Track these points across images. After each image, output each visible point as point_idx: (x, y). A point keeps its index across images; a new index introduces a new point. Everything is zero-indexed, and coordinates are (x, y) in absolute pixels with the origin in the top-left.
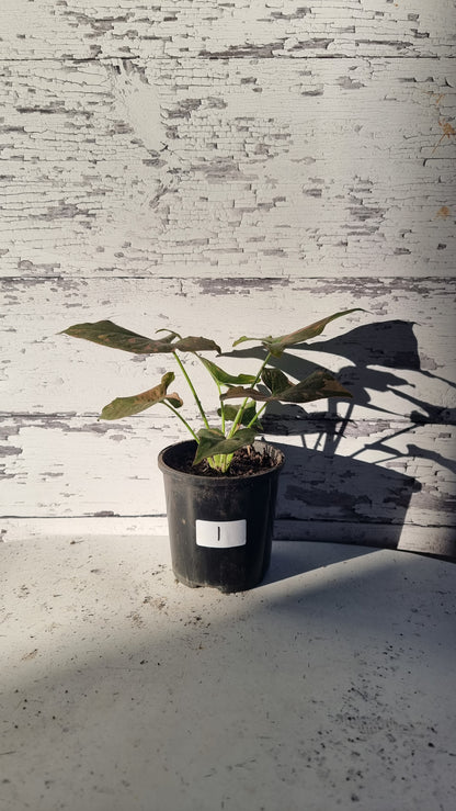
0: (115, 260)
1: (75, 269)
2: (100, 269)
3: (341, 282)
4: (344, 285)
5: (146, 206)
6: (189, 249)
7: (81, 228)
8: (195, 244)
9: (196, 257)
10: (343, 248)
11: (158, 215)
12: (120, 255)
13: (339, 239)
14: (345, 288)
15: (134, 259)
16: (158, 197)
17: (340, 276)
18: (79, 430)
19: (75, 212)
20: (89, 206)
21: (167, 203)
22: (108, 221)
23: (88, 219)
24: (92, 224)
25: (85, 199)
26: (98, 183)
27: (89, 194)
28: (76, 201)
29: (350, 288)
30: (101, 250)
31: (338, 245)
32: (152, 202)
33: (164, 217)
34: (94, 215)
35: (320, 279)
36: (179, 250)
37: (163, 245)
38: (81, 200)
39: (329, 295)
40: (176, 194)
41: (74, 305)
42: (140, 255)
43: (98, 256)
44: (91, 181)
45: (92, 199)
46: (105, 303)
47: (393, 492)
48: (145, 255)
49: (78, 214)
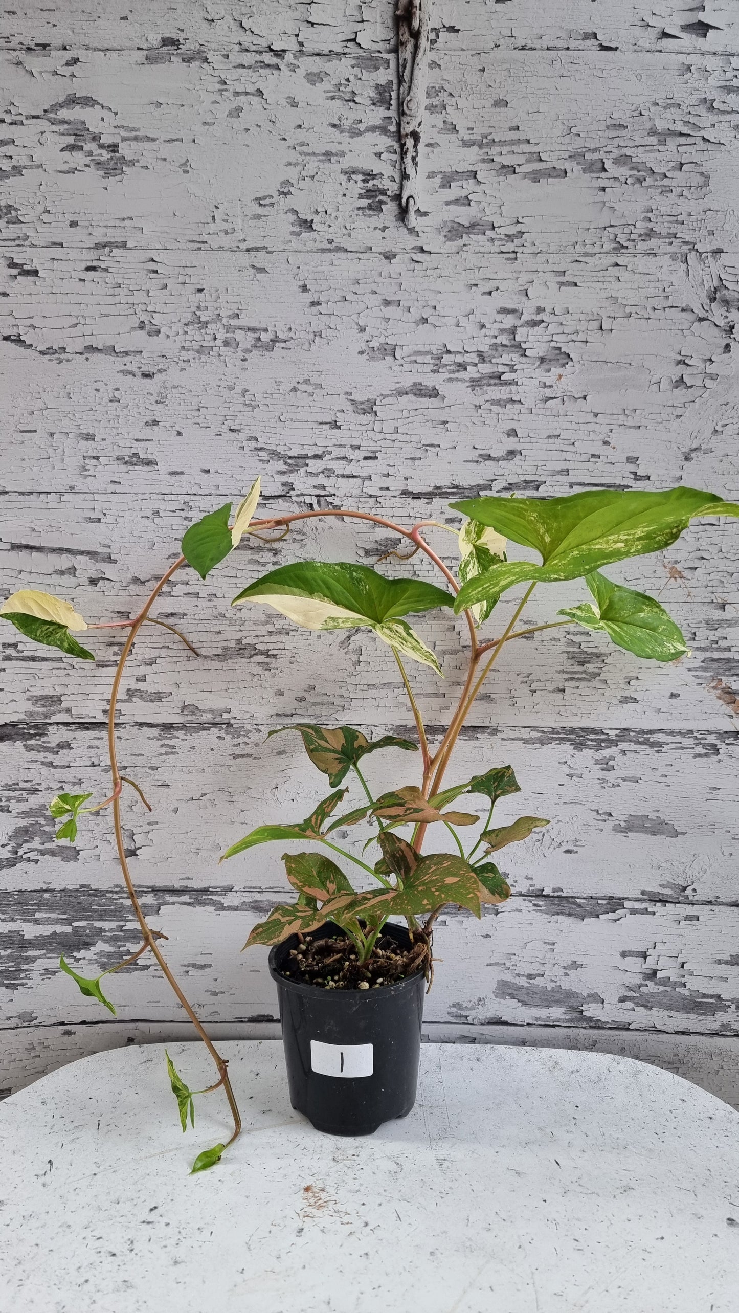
0: (296, 705)
1: (248, 715)
2: (277, 715)
3: (558, 733)
4: (561, 736)
5: (336, 646)
6: (382, 693)
7: (259, 670)
8: (389, 687)
9: (389, 702)
10: (560, 694)
11: (348, 656)
12: (302, 699)
13: (555, 685)
14: (563, 739)
15: (318, 704)
16: (349, 637)
17: (557, 725)
18: (236, 909)
19: (253, 652)
20: (270, 646)
21: (358, 644)
22: (291, 662)
23: (267, 660)
24: (271, 666)
25: (266, 639)
26: (282, 622)
27: (271, 633)
28: (255, 641)
29: (569, 740)
30: (280, 693)
31: (554, 691)
32: (342, 643)
33: (355, 658)
34: (275, 656)
35: (534, 728)
36: (371, 694)
37: (351, 688)
38: (261, 639)
39: (545, 747)
40: (370, 634)
41: (243, 756)
42: (325, 699)
43: (277, 700)
44: (275, 621)
45: (274, 638)
46: (280, 753)
47: (630, 989)
48: (331, 699)
49: (256, 654)
